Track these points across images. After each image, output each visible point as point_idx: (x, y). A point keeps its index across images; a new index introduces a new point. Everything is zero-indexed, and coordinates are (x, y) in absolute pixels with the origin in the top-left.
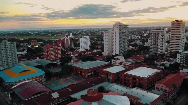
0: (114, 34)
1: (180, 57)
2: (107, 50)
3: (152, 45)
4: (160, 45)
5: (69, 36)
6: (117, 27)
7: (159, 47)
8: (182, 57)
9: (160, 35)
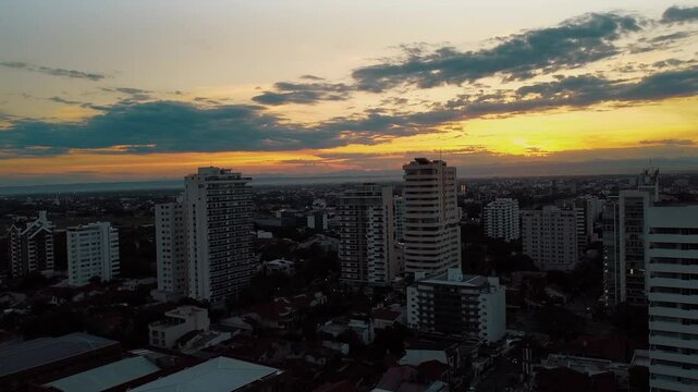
0: (191, 212)
1: (417, 300)
2: (167, 278)
3: (348, 253)
5: (30, 225)
6: (200, 186)
7: (370, 260)
8: (424, 298)
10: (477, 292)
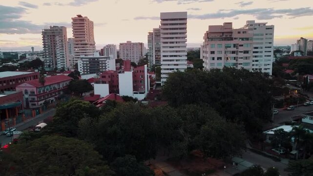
1: (82, 65)
3: (47, 56)
4: (59, 55)
7: (58, 59)
8: (85, 64)
9: (57, 38)
10: (105, 59)
